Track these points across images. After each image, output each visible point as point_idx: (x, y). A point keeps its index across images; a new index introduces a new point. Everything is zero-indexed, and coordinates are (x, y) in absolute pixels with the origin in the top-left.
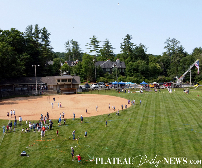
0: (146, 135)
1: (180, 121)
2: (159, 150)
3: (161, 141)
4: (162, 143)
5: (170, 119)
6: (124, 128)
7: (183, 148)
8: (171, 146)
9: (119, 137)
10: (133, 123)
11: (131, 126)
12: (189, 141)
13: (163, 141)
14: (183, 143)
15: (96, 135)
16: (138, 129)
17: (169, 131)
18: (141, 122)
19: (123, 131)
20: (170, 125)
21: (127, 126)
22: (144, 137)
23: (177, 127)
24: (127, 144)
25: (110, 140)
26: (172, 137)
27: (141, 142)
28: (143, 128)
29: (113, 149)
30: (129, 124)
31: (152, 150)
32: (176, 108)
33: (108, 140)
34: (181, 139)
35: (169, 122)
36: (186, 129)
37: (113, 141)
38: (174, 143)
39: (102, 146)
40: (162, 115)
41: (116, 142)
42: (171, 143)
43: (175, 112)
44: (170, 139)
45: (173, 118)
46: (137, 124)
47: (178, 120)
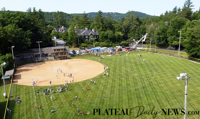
0: (114, 95)
1: (133, 83)
2: (121, 105)
3: (122, 98)
4: (122, 100)
5: (128, 82)
6: (102, 90)
7: (132, 103)
8: (127, 102)
9: (100, 97)
10: (107, 85)
11: (106, 88)
12: (136, 98)
13: (123, 99)
14: (133, 99)
15: (87, 96)
16: (110, 90)
17: (126, 91)
18: (111, 85)
19: (102, 92)
20: (127, 87)
21: (104, 88)
22: (113, 96)
23: (131, 88)
24: (105, 101)
25: (96, 99)
26: (128, 95)
27: (112, 100)
28: (113, 89)
29: (98, 105)
30: (105, 87)
31: (118, 105)
32: (131, 72)
33: (95, 99)
34: (132, 97)
35: (127, 84)
36: (136, 90)
37: (97, 100)
38: (129, 100)
39: (92, 103)
40: (123, 79)
41: (99, 101)
42: (127, 100)
43: (130, 75)
44: (127, 97)
45: (129, 81)
46: (109, 86)
47: (132, 83)
